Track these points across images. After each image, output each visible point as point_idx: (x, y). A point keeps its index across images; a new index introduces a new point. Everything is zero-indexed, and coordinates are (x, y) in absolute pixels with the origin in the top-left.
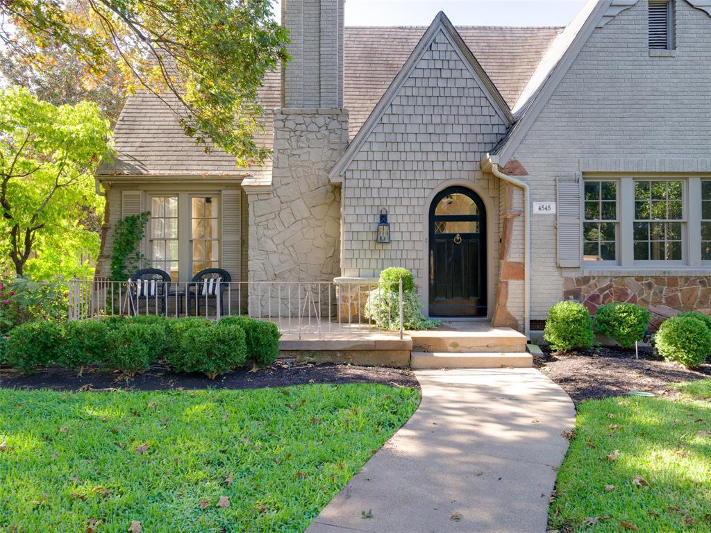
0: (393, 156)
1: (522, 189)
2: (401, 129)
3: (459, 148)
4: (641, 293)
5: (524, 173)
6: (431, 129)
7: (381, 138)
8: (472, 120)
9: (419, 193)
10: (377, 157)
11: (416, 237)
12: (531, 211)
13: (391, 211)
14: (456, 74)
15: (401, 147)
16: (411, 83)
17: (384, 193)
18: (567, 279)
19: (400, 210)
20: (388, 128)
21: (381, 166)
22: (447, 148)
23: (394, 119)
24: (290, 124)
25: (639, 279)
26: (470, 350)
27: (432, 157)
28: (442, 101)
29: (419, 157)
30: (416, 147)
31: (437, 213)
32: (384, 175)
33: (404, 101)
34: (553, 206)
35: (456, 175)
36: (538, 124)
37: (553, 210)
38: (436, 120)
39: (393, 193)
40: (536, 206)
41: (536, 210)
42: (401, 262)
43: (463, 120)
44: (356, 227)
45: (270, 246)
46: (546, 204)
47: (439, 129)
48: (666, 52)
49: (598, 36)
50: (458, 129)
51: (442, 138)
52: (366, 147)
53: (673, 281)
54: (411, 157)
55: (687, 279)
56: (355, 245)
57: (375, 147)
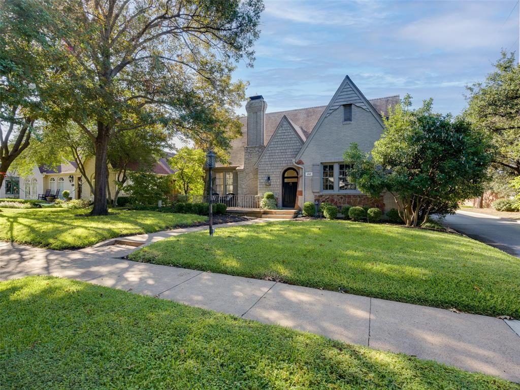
0: (272, 160)
1: (302, 169)
2: (274, 151)
3: (290, 156)
4: (339, 200)
5: (303, 164)
6: (282, 151)
7: (268, 155)
8: (294, 147)
9: (279, 170)
10: (267, 160)
11: (278, 183)
12: (305, 175)
13: (271, 176)
14: (289, 134)
15: (274, 157)
16: (276, 137)
17: (269, 171)
18: (316, 196)
19: (273, 176)
20: (270, 152)
21: (268, 163)
22: (287, 156)
23: (272, 149)
24: (248, 151)
25: (338, 196)
26: (279, 214)
27: (282, 159)
28: (285, 142)
29: (279, 159)
30: (278, 157)
31: (286, 176)
32: (269, 165)
33: (275, 143)
34: (312, 173)
35: (289, 164)
36: (308, 148)
37: (312, 175)
38: (284, 148)
39: (271, 171)
40: (306, 173)
41: (306, 175)
42: (271, 191)
43: (291, 148)
44: (261, 181)
45: (243, 186)
46: (309, 173)
47: (284, 151)
48: (348, 122)
49: (326, 120)
50: (290, 150)
51: (285, 154)
52: (264, 158)
53: (349, 196)
54: (276, 159)
55: (354, 196)
56: (261, 186)
57: (266, 157)
